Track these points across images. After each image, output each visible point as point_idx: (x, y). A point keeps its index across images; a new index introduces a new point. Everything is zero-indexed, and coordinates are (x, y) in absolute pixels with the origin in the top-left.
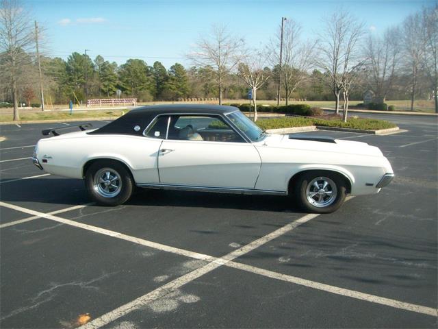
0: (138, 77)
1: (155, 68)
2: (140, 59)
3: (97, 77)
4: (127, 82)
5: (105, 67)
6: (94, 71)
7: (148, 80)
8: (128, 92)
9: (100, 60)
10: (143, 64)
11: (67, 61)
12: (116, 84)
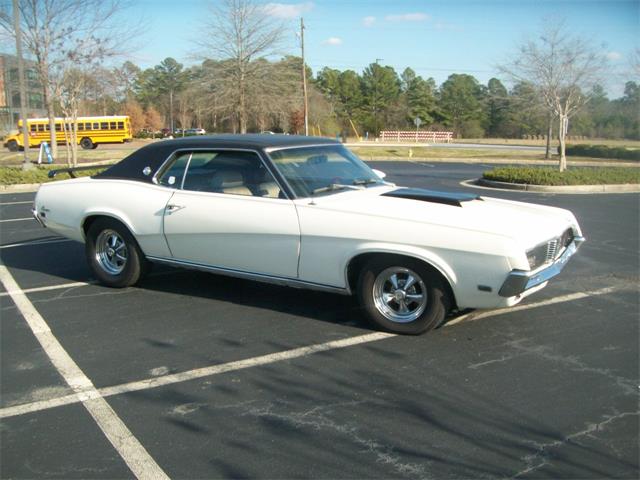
0: (464, 101)
1: (490, 88)
2: (468, 74)
3: (403, 100)
4: (446, 108)
5: (415, 84)
6: (400, 91)
7: (479, 106)
8: (448, 123)
9: (409, 75)
10: (472, 82)
11: (361, 74)
12: (431, 110)
